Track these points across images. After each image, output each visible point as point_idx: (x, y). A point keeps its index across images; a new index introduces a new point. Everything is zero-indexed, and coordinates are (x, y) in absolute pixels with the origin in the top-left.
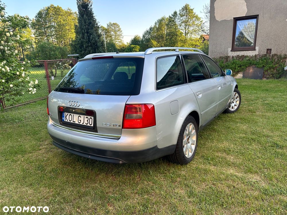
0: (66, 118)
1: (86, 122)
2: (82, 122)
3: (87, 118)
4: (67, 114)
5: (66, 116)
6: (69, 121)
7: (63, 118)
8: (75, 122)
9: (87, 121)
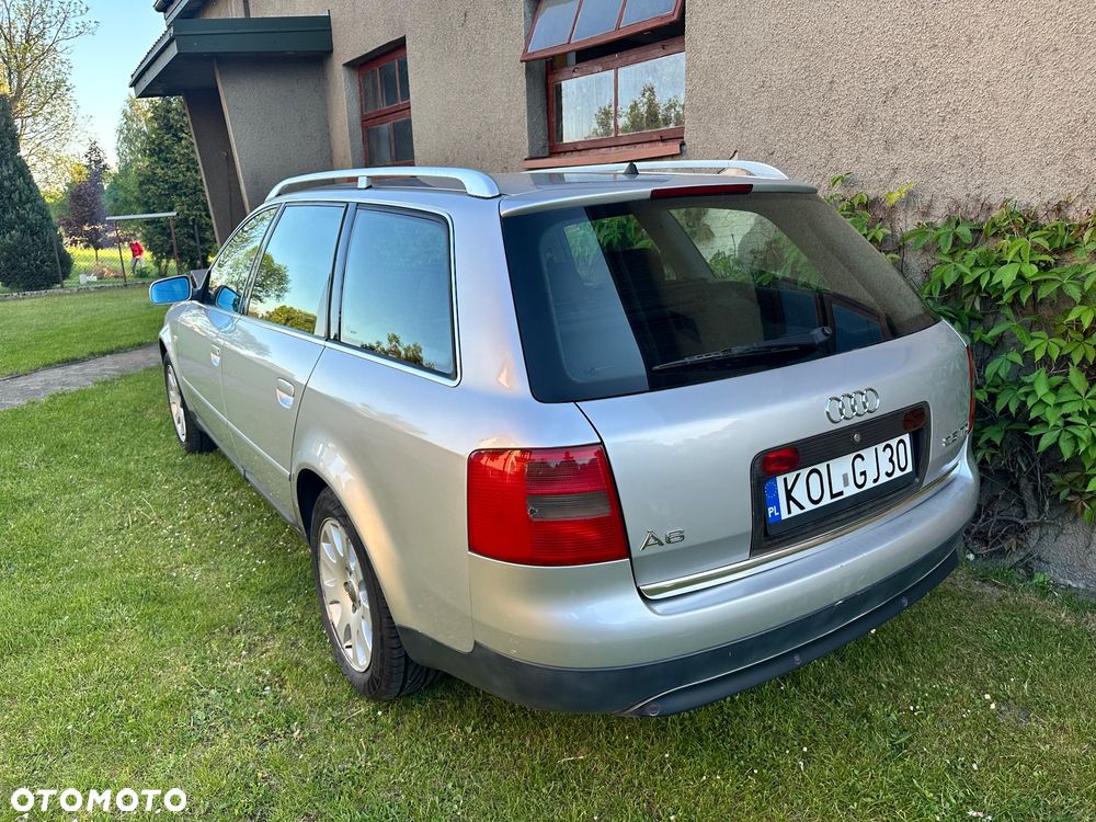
0: (789, 498)
1: (886, 467)
2: (872, 475)
3: (888, 450)
4: (791, 477)
5: (788, 493)
6: (809, 507)
7: (771, 510)
8: (841, 493)
9: (891, 460)
